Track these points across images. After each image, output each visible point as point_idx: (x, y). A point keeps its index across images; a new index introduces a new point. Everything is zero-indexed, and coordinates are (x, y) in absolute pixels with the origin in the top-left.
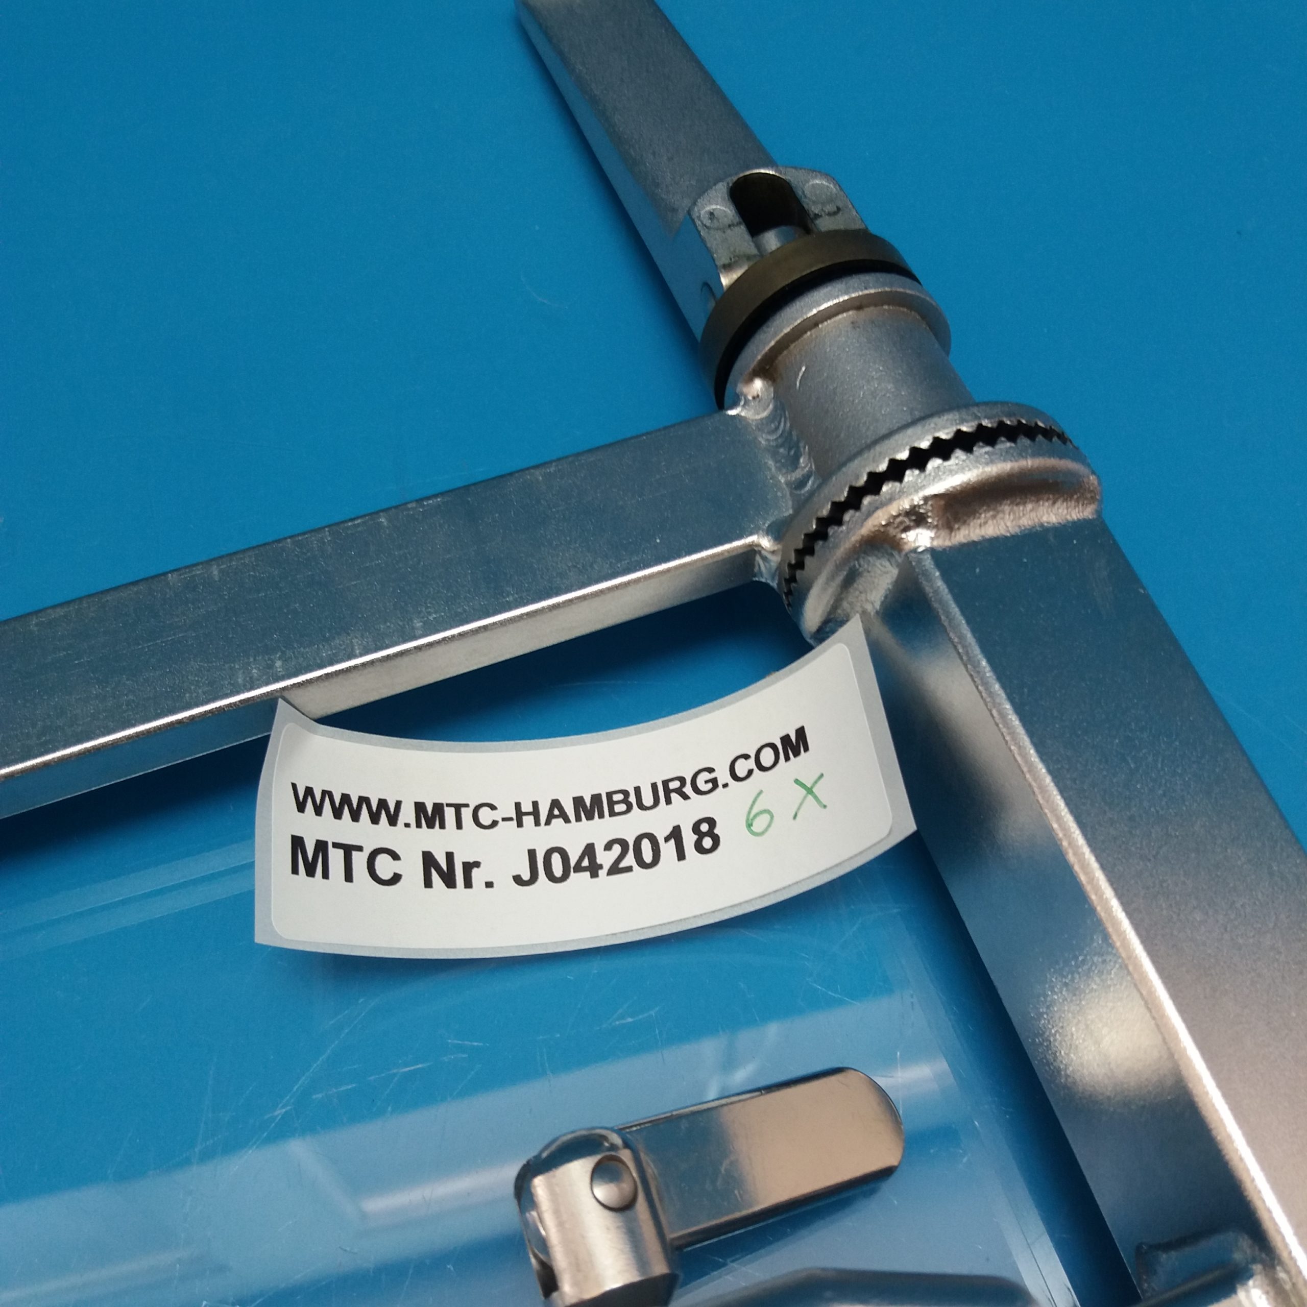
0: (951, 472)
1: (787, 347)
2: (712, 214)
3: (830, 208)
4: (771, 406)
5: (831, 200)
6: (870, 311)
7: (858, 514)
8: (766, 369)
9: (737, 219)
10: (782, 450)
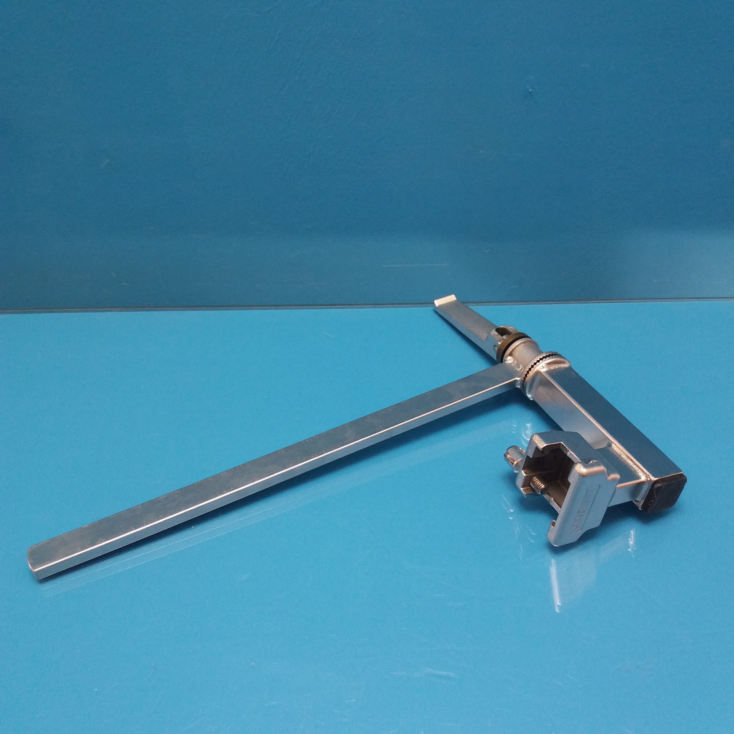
0: (547, 360)
1: (513, 350)
2: (494, 334)
3: (514, 331)
4: (513, 360)
5: (514, 330)
6: (526, 344)
7: (533, 368)
8: (511, 354)
9: (498, 334)
10: (516, 366)
